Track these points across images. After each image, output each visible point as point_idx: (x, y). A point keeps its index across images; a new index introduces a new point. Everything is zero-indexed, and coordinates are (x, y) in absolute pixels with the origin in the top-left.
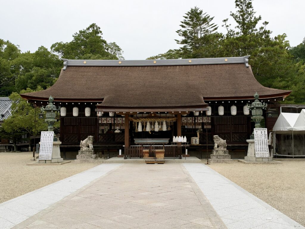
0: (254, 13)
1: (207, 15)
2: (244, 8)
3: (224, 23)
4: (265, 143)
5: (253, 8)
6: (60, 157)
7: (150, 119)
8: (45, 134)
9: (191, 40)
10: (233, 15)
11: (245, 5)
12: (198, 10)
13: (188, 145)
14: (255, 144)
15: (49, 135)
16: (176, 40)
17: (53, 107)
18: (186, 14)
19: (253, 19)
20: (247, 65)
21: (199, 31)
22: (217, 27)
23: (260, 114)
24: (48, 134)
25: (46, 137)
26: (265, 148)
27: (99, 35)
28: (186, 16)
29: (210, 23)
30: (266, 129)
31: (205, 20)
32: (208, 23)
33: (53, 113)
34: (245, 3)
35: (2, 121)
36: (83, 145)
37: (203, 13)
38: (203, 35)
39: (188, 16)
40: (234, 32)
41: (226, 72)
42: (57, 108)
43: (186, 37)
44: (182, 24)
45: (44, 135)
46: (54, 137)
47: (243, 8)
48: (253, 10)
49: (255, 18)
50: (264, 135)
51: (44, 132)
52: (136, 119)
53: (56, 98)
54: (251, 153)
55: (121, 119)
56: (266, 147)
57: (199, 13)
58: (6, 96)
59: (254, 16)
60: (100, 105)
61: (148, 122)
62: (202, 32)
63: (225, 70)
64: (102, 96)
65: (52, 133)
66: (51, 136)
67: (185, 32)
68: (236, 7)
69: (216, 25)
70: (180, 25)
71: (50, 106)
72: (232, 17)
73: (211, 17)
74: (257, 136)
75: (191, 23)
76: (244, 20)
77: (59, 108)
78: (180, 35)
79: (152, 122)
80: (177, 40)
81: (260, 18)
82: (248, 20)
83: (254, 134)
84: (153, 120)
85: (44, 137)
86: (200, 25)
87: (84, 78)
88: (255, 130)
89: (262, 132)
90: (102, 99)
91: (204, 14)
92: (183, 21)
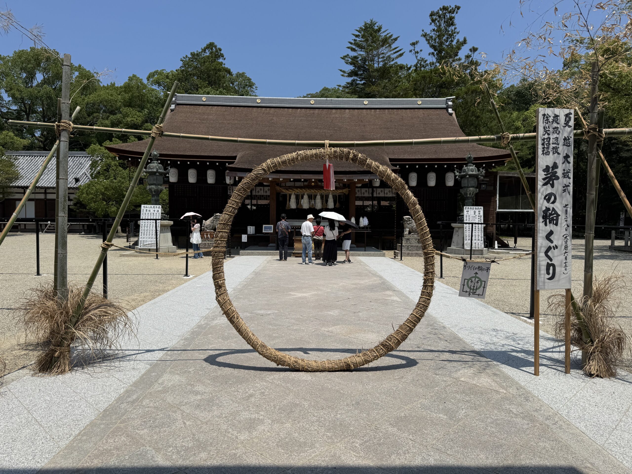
0: (456, 34)
1: (388, 34)
2: (443, 25)
3: (412, 48)
4: (478, 228)
5: (456, 26)
6: (172, 244)
7: (309, 189)
8: (148, 209)
9: (364, 71)
10: (425, 35)
11: (445, 22)
12: (376, 25)
13: (369, 230)
14: (465, 229)
15: (154, 211)
16: (341, 70)
17: (159, 167)
18: (357, 30)
19: (454, 43)
20: (450, 110)
21: (376, 58)
22: (403, 53)
23: (474, 185)
24: (152, 210)
25: (149, 214)
26: (479, 236)
27: (221, 60)
28: (357, 33)
29: (393, 46)
30: (482, 207)
31: (386, 41)
32: (390, 46)
33: (158, 177)
34: (444, 18)
35: (77, 188)
36: (206, 228)
37: (382, 30)
38: (381, 64)
39: (360, 34)
40: (426, 61)
41: (420, 121)
42: (165, 169)
43: (355, 67)
44: (350, 45)
45: (146, 210)
46: (162, 213)
47: (440, 25)
48: (455, 28)
49: (458, 41)
50: (479, 216)
51: (145, 206)
52: (287, 189)
53: (163, 153)
54: (457, 243)
55: (262, 189)
56: (480, 233)
57: (377, 30)
58: (80, 151)
59: (456, 38)
60: (231, 166)
61: (306, 194)
62: (380, 60)
63: (419, 117)
64: (233, 152)
65: (159, 208)
66: (158, 213)
67: (356, 57)
68: (431, 24)
69: (400, 50)
70: (348, 48)
71: (155, 166)
72: (424, 39)
73: (394, 37)
74: (468, 218)
75: (364, 44)
76: (441, 44)
77: (168, 168)
78: (347, 63)
79: (312, 195)
80: (343, 70)
81: (465, 42)
82: (447, 44)
83: (463, 215)
84: (312, 191)
85: (147, 214)
86: (378, 48)
87: (203, 123)
88: (466, 209)
89: (475, 212)
90: (235, 158)
91: (384, 32)
92: (353, 42)
